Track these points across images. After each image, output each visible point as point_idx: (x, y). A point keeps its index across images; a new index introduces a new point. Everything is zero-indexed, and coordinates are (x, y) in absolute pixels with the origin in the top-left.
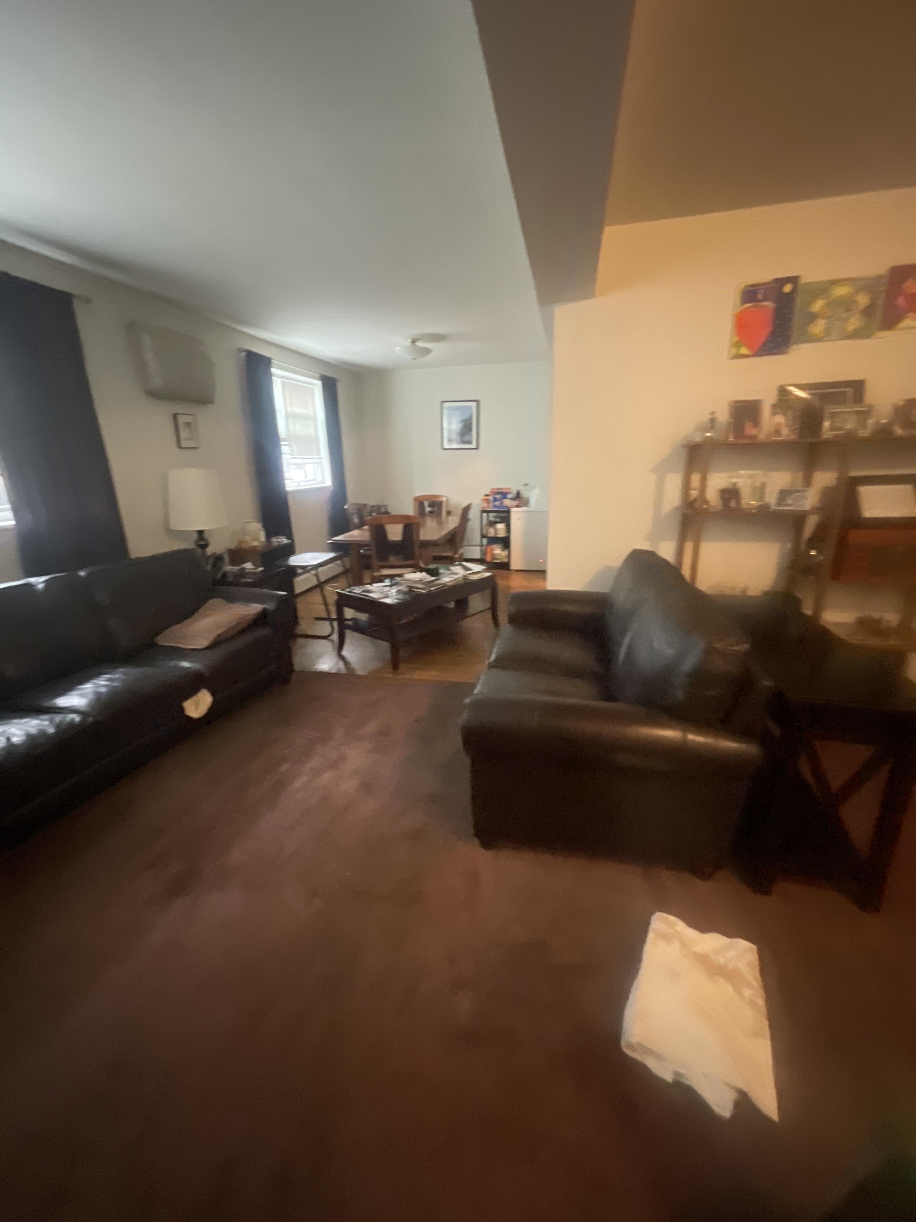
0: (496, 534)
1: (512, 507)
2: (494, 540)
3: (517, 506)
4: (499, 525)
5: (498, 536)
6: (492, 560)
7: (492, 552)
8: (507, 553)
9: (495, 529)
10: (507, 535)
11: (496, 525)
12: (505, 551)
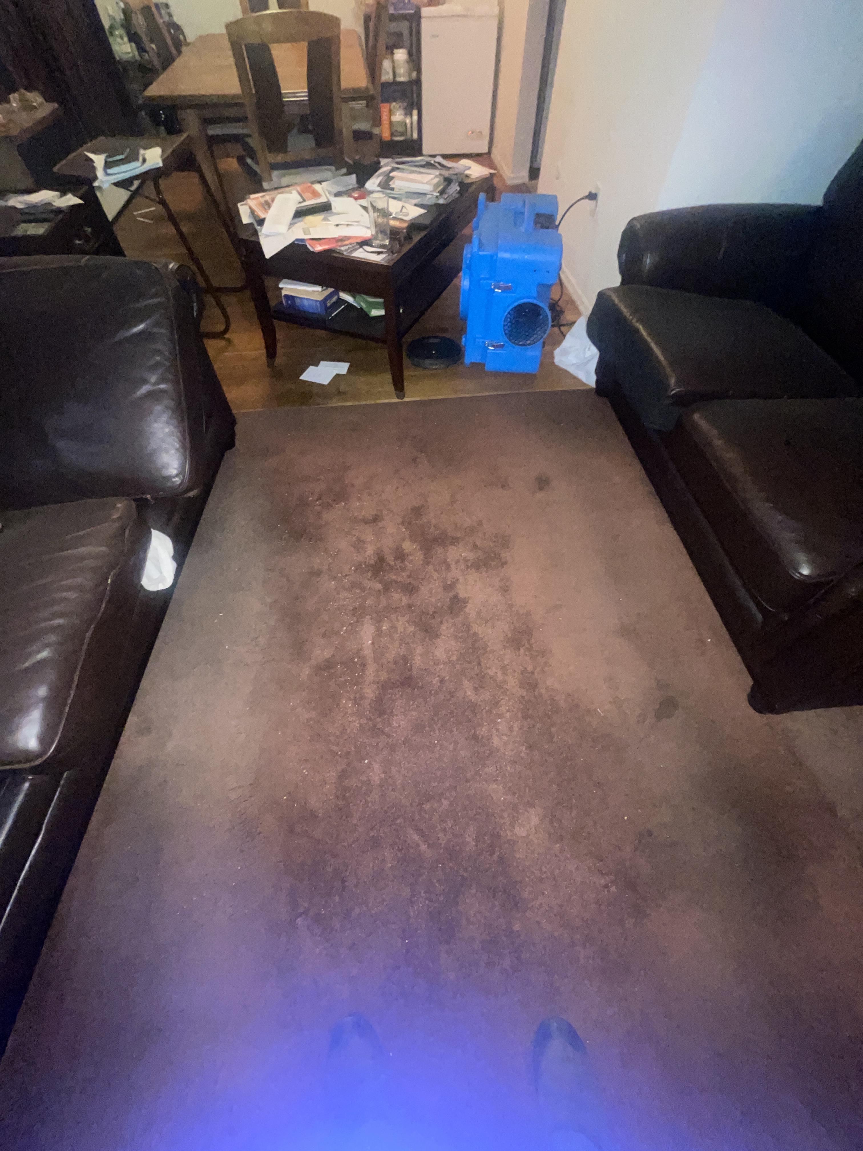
0: (394, 74)
1: (423, 6)
2: (391, 92)
4: (397, 53)
5: (400, 79)
6: (392, 135)
7: (390, 118)
8: (415, 117)
9: (393, 61)
10: (414, 74)
11: (392, 53)
12: (411, 115)
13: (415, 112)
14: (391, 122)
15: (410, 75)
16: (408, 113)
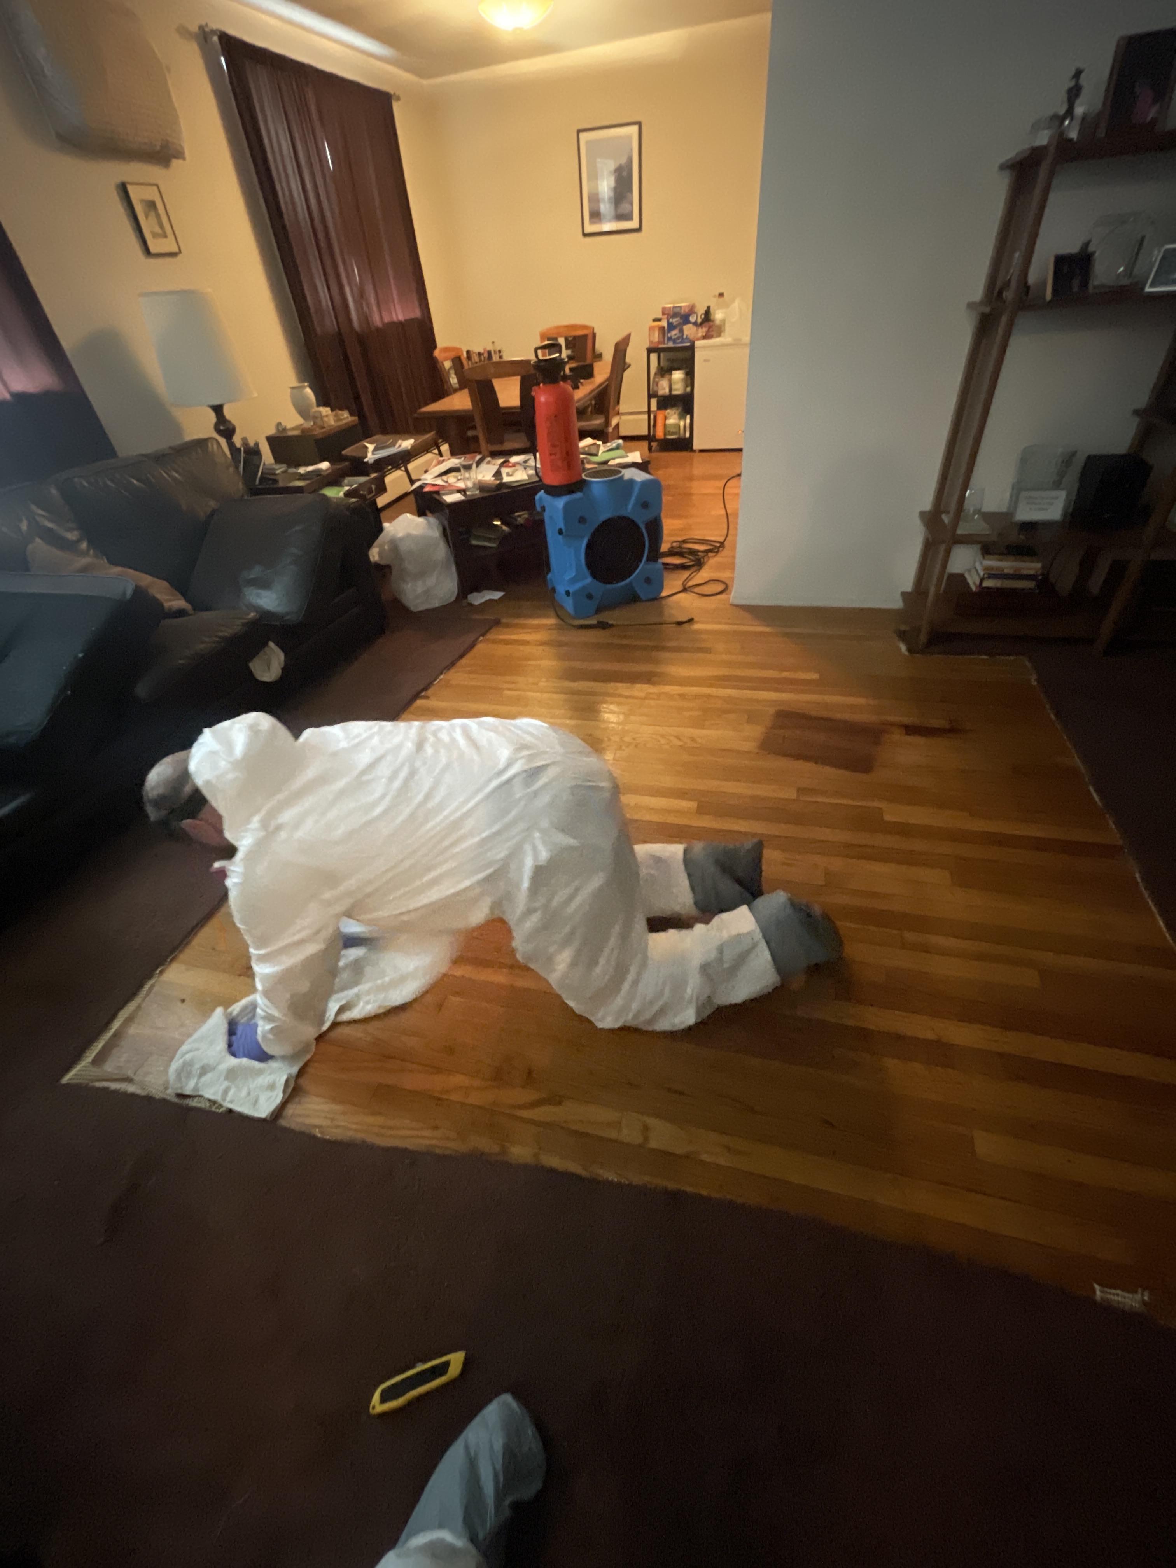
0: (671, 389)
1: (698, 339)
2: (666, 402)
3: (704, 337)
4: (675, 374)
5: (675, 393)
6: (665, 435)
7: (665, 422)
8: (688, 421)
9: (670, 381)
10: (689, 389)
11: (671, 374)
12: (685, 418)
13: (688, 417)
14: (665, 425)
15: (685, 389)
16: (682, 417)
